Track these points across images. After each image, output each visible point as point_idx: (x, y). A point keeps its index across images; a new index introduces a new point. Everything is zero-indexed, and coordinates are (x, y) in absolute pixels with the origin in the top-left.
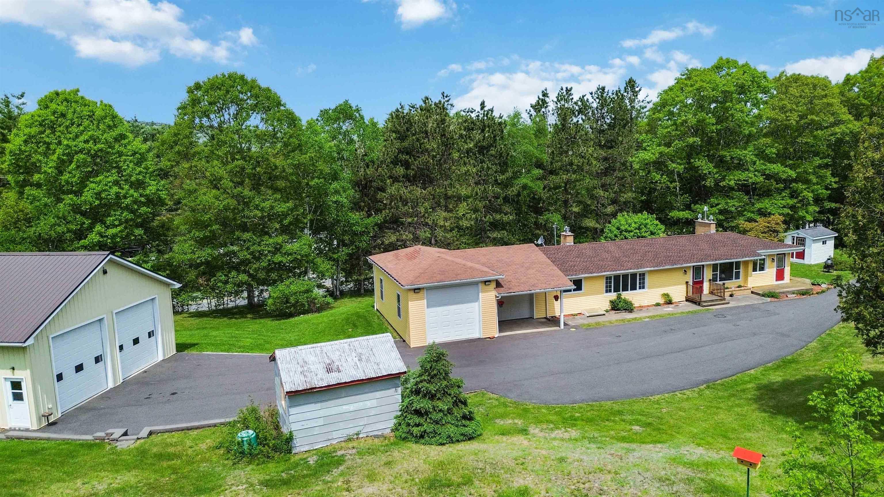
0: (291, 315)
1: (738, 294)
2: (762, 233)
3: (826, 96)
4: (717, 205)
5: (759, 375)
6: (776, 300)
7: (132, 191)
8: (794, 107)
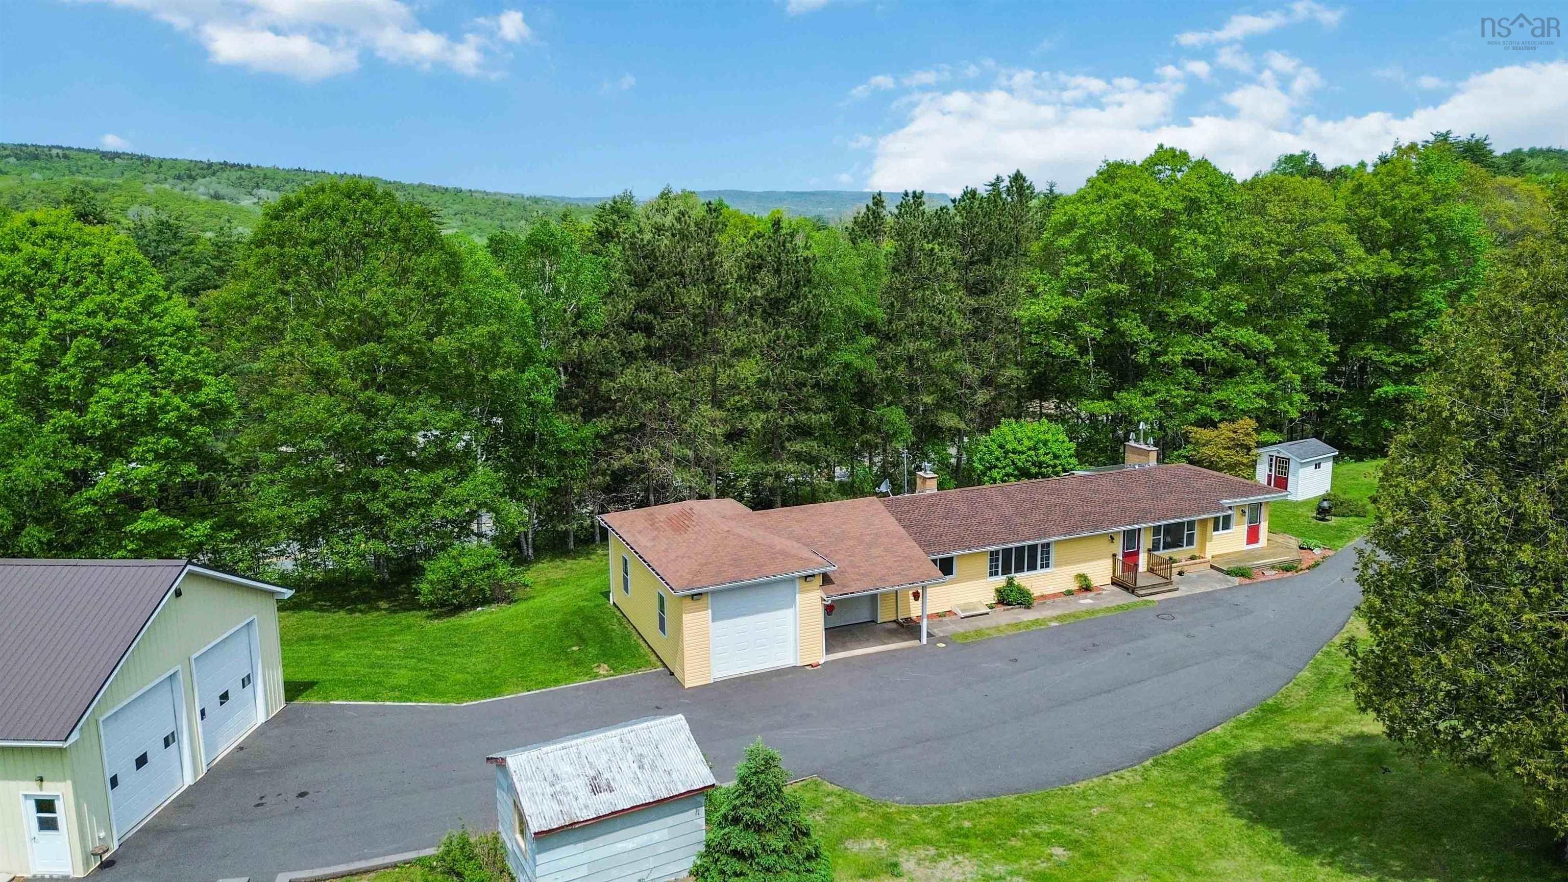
0: (459, 609)
1: (1192, 570)
2: (1225, 449)
3: (1324, 220)
4: (1154, 392)
5: (1227, 738)
6: (1247, 581)
7: (177, 400)
8: (1274, 237)
